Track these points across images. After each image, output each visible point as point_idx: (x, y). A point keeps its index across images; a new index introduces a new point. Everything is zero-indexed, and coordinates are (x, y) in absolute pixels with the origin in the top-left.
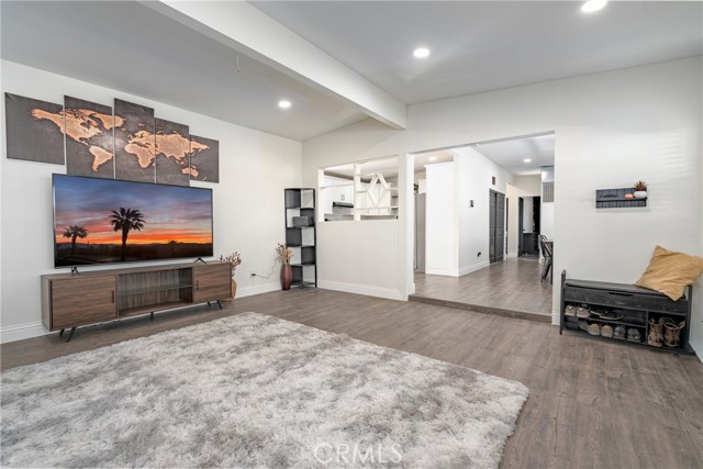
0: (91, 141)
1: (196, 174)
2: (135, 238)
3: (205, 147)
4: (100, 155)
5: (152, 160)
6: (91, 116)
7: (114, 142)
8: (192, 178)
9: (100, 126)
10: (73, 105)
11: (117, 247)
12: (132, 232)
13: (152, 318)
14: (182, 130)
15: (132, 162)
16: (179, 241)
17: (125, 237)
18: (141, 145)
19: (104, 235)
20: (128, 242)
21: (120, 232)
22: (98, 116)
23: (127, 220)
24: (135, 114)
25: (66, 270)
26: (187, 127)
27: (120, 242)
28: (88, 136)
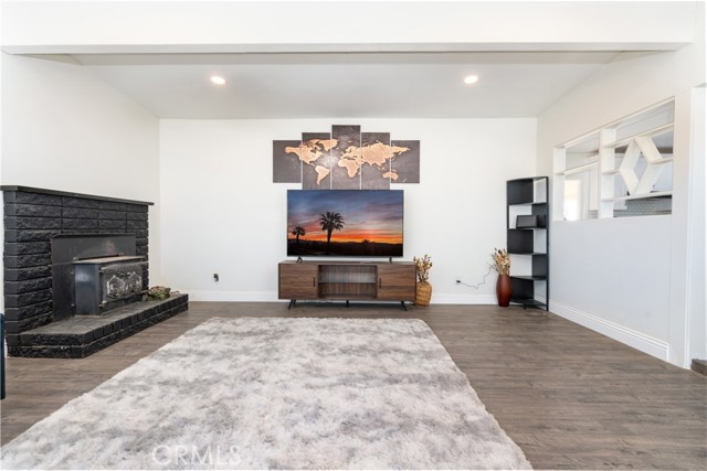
0: (315, 163)
1: (396, 177)
2: (338, 237)
3: (405, 149)
4: (322, 172)
5: (358, 170)
6: (317, 144)
7: (331, 160)
8: (393, 181)
9: (322, 150)
10: (307, 137)
11: (324, 243)
12: (335, 232)
13: (348, 305)
14: (383, 138)
15: (343, 174)
16: (371, 240)
17: (329, 236)
18: (349, 159)
19: (316, 234)
20: (332, 240)
21: (326, 232)
22: (321, 142)
23: (331, 222)
24: (346, 134)
25: (295, 258)
26: (388, 135)
27: (326, 240)
28: (314, 159)
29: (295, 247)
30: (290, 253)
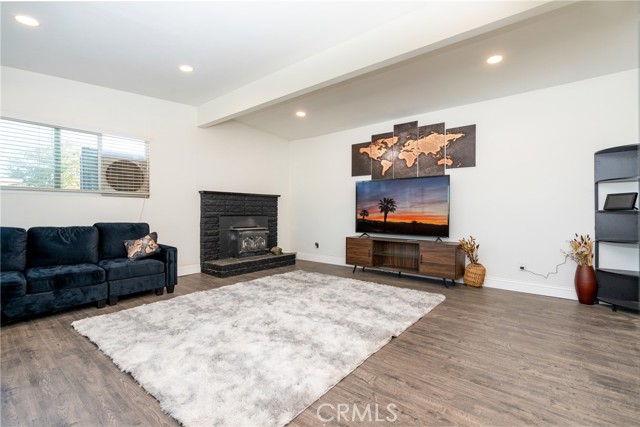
0: (381, 158)
1: (450, 162)
2: (393, 218)
3: (459, 135)
4: (386, 165)
5: (416, 160)
6: (382, 143)
7: (393, 154)
8: (448, 167)
9: (387, 147)
10: (375, 138)
11: (381, 222)
12: (390, 214)
14: (438, 128)
15: (402, 165)
16: (419, 221)
17: (385, 217)
18: (407, 151)
19: (376, 216)
20: (388, 220)
21: (383, 214)
22: (386, 140)
23: (387, 206)
24: (405, 130)
26: (443, 125)
27: (383, 220)
28: (380, 155)
29: (361, 226)
30: (358, 230)
